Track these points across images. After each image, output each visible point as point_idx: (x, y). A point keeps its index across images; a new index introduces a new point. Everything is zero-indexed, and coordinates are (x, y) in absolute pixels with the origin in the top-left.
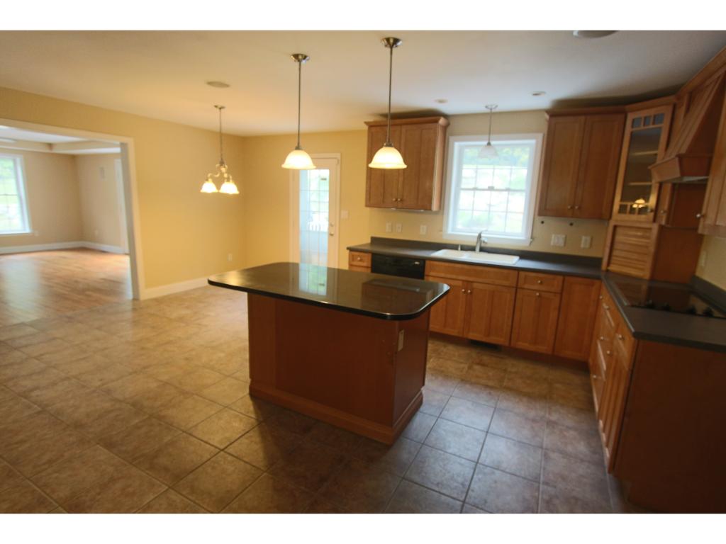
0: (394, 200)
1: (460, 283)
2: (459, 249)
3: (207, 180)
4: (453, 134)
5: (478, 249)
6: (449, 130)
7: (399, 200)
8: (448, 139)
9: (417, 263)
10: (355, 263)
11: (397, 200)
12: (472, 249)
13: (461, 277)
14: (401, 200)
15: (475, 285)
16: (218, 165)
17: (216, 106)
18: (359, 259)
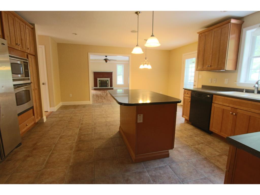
0: (207, 66)
1: (229, 108)
2: (244, 91)
3: (141, 64)
4: (245, 27)
5: (256, 92)
6: (243, 26)
7: (209, 66)
8: (243, 30)
9: (209, 96)
10: (185, 95)
11: (208, 66)
12: (252, 92)
13: (231, 105)
14: (210, 66)
15: (239, 111)
16: (145, 59)
17: (145, 40)
18: (187, 93)
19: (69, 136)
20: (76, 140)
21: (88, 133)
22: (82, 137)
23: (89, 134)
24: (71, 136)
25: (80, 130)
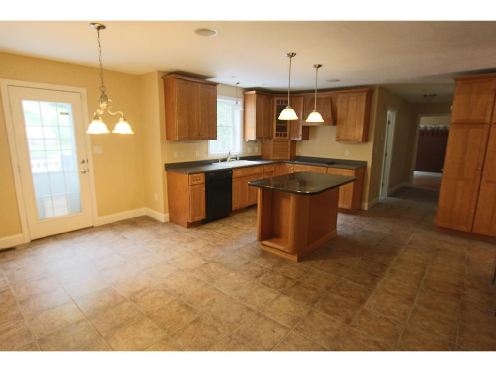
2: (220, 161)
5: (228, 160)
10: (195, 182)
11: (199, 134)
14: (202, 134)
18: (198, 179)
19: (394, 295)
20: (382, 280)
21: (352, 283)
22: (368, 282)
23: (351, 280)
24: (389, 293)
25: (362, 301)
